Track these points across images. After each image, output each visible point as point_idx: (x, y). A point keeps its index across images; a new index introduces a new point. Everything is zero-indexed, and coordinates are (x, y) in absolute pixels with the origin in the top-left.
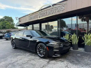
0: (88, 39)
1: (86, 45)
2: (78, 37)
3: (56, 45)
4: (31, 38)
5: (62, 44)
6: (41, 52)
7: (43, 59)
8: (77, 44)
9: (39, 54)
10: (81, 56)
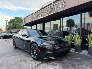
1: (90, 46)
2: (82, 37)
3: (48, 46)
4: (27, 38)
5: (56, 45)
6: (34, 53)
7: (35, 61)
8: (80, 45)
9: (32, 55)
10: (81, 60)
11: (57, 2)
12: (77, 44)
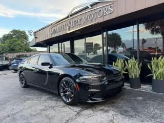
0: (158, 68)
2: (141, 64)
3: (93, 80)
4: (50, 68)
5: (105, 78)
7: (70, 107)
8: (138, 77)
9: (63, 97)
10: (145, 100)
11: (98, 5)
12: (133, 75)
